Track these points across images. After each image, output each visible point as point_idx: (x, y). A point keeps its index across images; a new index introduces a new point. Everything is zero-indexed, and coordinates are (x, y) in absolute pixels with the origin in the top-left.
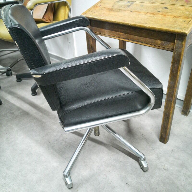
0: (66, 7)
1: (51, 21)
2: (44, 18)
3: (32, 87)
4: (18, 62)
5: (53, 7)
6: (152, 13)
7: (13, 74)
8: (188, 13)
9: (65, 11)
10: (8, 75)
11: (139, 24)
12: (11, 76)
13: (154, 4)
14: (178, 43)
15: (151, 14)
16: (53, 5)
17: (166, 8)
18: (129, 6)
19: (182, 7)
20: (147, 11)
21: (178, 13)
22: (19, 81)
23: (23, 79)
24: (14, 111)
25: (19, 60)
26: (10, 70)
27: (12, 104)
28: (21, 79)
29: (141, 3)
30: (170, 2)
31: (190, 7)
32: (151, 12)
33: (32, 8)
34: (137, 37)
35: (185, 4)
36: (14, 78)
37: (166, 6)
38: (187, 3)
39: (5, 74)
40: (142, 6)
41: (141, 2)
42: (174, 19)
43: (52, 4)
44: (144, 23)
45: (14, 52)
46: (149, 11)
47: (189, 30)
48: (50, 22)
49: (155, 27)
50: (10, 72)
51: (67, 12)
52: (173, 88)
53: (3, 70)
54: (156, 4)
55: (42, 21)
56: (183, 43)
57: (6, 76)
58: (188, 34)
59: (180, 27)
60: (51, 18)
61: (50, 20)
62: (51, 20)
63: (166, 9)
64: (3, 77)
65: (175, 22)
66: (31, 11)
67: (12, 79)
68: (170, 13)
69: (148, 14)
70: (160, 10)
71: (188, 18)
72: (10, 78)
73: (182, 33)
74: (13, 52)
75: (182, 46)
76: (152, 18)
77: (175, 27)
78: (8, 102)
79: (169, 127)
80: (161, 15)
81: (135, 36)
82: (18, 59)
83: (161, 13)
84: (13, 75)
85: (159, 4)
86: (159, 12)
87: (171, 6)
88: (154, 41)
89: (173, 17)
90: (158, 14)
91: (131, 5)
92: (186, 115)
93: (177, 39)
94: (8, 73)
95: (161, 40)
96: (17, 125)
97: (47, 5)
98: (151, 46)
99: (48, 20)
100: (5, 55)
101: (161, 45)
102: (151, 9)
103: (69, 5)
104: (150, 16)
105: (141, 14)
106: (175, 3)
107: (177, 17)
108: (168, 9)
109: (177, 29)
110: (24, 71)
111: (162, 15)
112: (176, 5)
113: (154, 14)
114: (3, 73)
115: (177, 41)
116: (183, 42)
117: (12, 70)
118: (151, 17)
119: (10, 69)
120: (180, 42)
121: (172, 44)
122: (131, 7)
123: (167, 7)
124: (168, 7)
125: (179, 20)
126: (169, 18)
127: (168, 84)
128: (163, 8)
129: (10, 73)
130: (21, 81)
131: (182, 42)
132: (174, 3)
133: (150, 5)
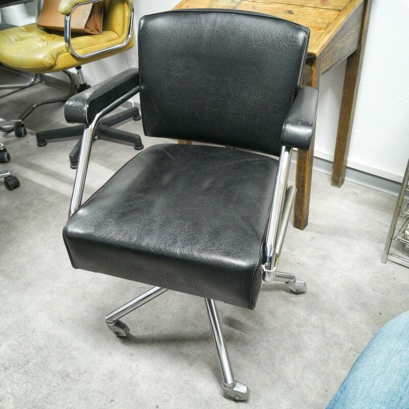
0: (126, 5)
1: (99, 32)
2: (88, 27)
3: (70, 154)
4: (33, 109)
5: (102, 7)
7: (28, 133)
8: (321, 21)
9: (123, 11)
10: (19, 135)
12: (24, 136)
14: (307, 68)
19: (313, 11)
22: (42, 144)
23: (50, 140)
24: (43, 196)
25: (35, 106)
26: (23, 125)
27: (38, 185)
28: (46, 140)
29: (252, 3)
30: (298, 1)
31: (326, 11)
33: (69, 11)
35: (319, 5)
36: (31, 140)
37: (290, 8)
38: (322, 4)
39: (13, 133)
40: (254, 8)
41: (253, 1)
47: (318, 49)
48: (97, 33)
50: (23, 128)
51: (127, 14)
53: (8, 126)
54: (276, 6)
55: (84, 31)
56: (313, 68)
58: (317, 56)
60: (100, 25)
61: (98, 30)
62: (100, 30)
63: (290, 14)
64: (11, 139)
66: (66, 16)
67: (27, 142)
70: (282, 15)
71: (320, 29)
72: (23, 141)
74: (20, 90)
75: (312, 73)
78: (31, 182)
79: (305, 201)
82: (34, 104)
84: (28, 135)
85: (280, 6)
87: (298, 9)
91: (238, 5)
92: (338, 185)
94: (20, 132)
96: (54, 217)
97: (90, 6)
99: (94, 30)
100: (4, 96)
106: (305, 3)
108: (293, 13)
110: (49, 126)
112: (305, 8)
114: (8, 131)
116: (313, 66)
117: (25, 125)
119: (23, 123)
120: (309, 67)
123: (291, 11)
124: (295, 10)
128: (286, 12)
129: (23, 131)
130: (46, 144)
131: (311, 66)
132: (302, 3)
133: (266, 6)
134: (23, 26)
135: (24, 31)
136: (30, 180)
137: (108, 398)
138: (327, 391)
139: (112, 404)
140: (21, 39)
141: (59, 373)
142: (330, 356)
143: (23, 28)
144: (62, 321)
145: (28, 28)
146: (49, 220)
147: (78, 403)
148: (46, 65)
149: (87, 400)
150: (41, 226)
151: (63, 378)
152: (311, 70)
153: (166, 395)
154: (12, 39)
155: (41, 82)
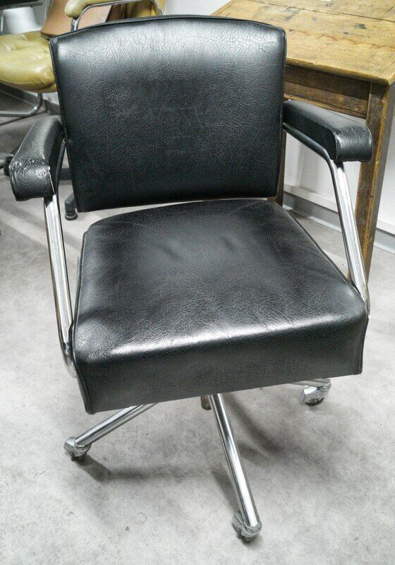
3: (66, 201)
5: (123, 11)
6: (331, 37)
11: (301, 60)
13: (338, 17)
14: (375, 101)
15: (330, 39)
16: (122, 6)
17: (362, 26)
18: (288, 18)
19: (393, 26)
20: (322, 31)
21: (383, 38)
29: (313, 13)
30: (374, 13)
32: (330, 34)
33: (77, 13)
34: (298, 86)
37: (362, 21)
40: (315, 19)
41: (314, 11)
42: (371, 51)
43: (119, 5)
44: (311, 58)
45: (20, 121)
46: (326, 32)
47: (392, 75)
49: (332, 66)
52: (367, 197)
54: (344, 18)
56: (384, 101)
57: (4, 176)
58: (390, 83)
59: (378, 67)
63: (362, 28)
65: (372, 56)
66: (74, 20)
68: (367, 39)
69: (324, 38)
70: (350, 30)
73: (380, 79)
74: (18, 120)
75: (382, 108)
76: (330, 46)
77: (369, 66)
80: (347, 42)
81: (295, 85)
83: (349, 37)
85: (349, 18)
86: (345, 35)
87: (374, 23)
88: (332, 96)
89: (371, 46)
90: (344, 38)
91: (293, 15)
93: (372, 93)
95: (344, 94)
96: (36, 278)
97: (107, 9)
98: (325, 107)
101: (344, 105)
102: (331, 27)
103: (159, 8)
104: (326, 42)
105: (308, 37)
106: (383, 16)
107: (379, 47)
108: (365, 28)
109: (373, 73)
111: (351, 40)
112: (383, 21)
113: (334, 39)
115: (372, 96)
116: (384, 98)
118: (328, 44)
120: (378, 100)
121: (363, 101)
122: (291, 21)
123: (364, 25)
124: (368, 24)
125: (382, 52)
126: (363, 49)
127: (359, 189)
128: (355, 26)
131: (381, 98)
132: (380, 15)
133: (331, 17)
134: (24, 34)
135: (24, 39)
136: (13, 229)
137: (66, 509)
138: (357, 539)
139: (70, 518)
140: (19, 49)
141: (10, 469)
142: (367, 494)
143: (23, 36)
144: (24, 406)
145: (30, 36)
146: (29, 280)
147: (28, 511)
148: (44, 82)
149: (39, 507)
150: (18, 286)
151: (14, 476)
152: (381, 103)
153: (141, 515)
154: (8, 48)
155: (45, 112)
